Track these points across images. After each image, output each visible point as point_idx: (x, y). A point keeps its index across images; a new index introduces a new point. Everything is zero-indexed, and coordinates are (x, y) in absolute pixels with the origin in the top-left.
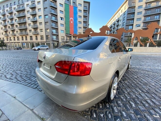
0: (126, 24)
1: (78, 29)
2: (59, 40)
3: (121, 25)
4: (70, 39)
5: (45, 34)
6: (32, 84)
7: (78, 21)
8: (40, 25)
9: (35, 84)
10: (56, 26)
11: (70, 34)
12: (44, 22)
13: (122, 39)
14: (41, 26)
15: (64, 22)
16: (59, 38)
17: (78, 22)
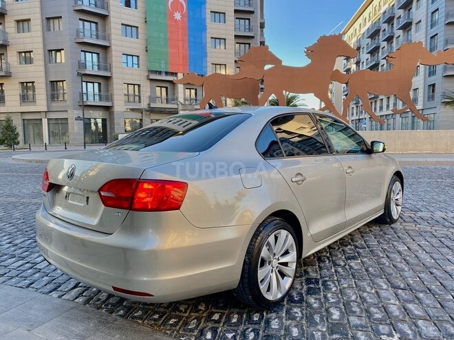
0: (447, 16)
1: (209, 45)
2: (115, 102)
3: (423, 23)
4: (170, 96)
5: (43, 74)
6: (12, 278)
7: (208, 11)
8: (18, 33)
9: (21, 277)
10: (97, 38)
11: (167, 73)
12: (39, 16)
13: (433, 91)
14: (27, 34)
15: (143, 16)
16: (115, 92)
17: (209, 16)
